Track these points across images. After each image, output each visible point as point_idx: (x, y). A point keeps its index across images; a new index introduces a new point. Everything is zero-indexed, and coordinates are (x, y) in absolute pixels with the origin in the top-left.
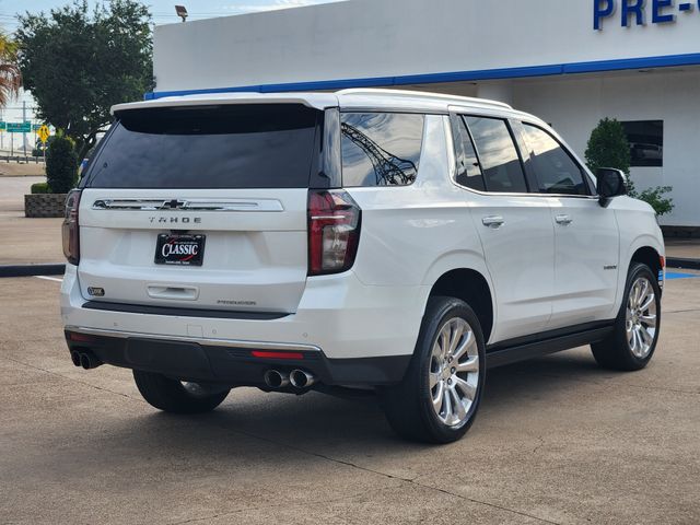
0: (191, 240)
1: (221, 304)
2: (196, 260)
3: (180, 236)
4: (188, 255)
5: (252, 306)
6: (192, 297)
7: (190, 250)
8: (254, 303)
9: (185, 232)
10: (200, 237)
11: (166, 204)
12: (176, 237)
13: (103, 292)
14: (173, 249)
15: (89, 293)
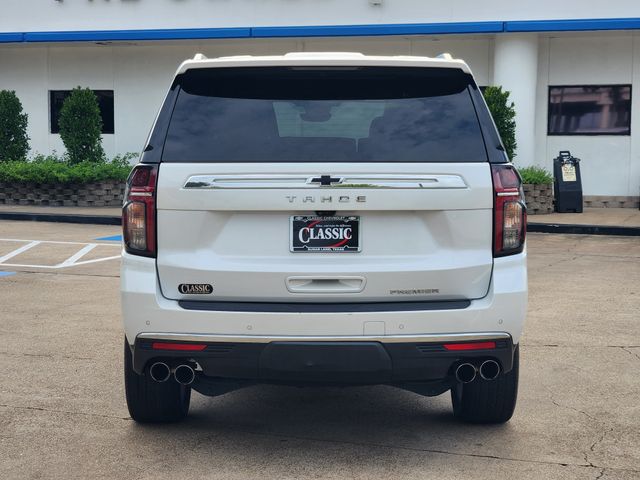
0: (342, 222)
1: (395, 295)
2: (352, 244)
3: (327, 217)
4: (339, 240)
5: (435, 294)
6: (357, 289)
7: (343, 234)
8: (437, 291)
9: (332, 213)
10: (352, 219)
11: (314, 180)
12: (319, 219)
13: (210, 289)
14: (316, 234)
15: (181, 291)
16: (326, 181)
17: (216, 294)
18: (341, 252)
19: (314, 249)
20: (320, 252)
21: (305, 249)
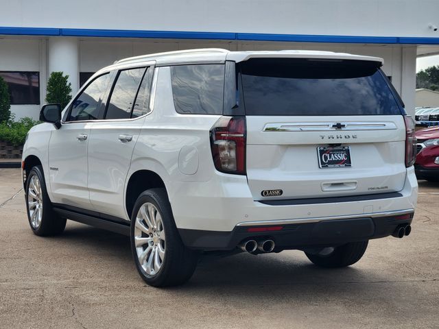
0: (342, 150)
1: (371, 190)
2: (347, 163)
3: (334, 148)
4: (341, 161)
5: (386, 189)
7: (342, 157)
8: (387, 187)
9: (340, 145)
10: (346, 148)
11: (333, 126)
12: (331, 148)
13: (281, 192)
14: (330, 157)
15: (262, 195)
16: (339, 126)
17: (285, 195)
18: (343, 167)
19: (331, 166)
20: (334, 167)
21: (327, 166)
